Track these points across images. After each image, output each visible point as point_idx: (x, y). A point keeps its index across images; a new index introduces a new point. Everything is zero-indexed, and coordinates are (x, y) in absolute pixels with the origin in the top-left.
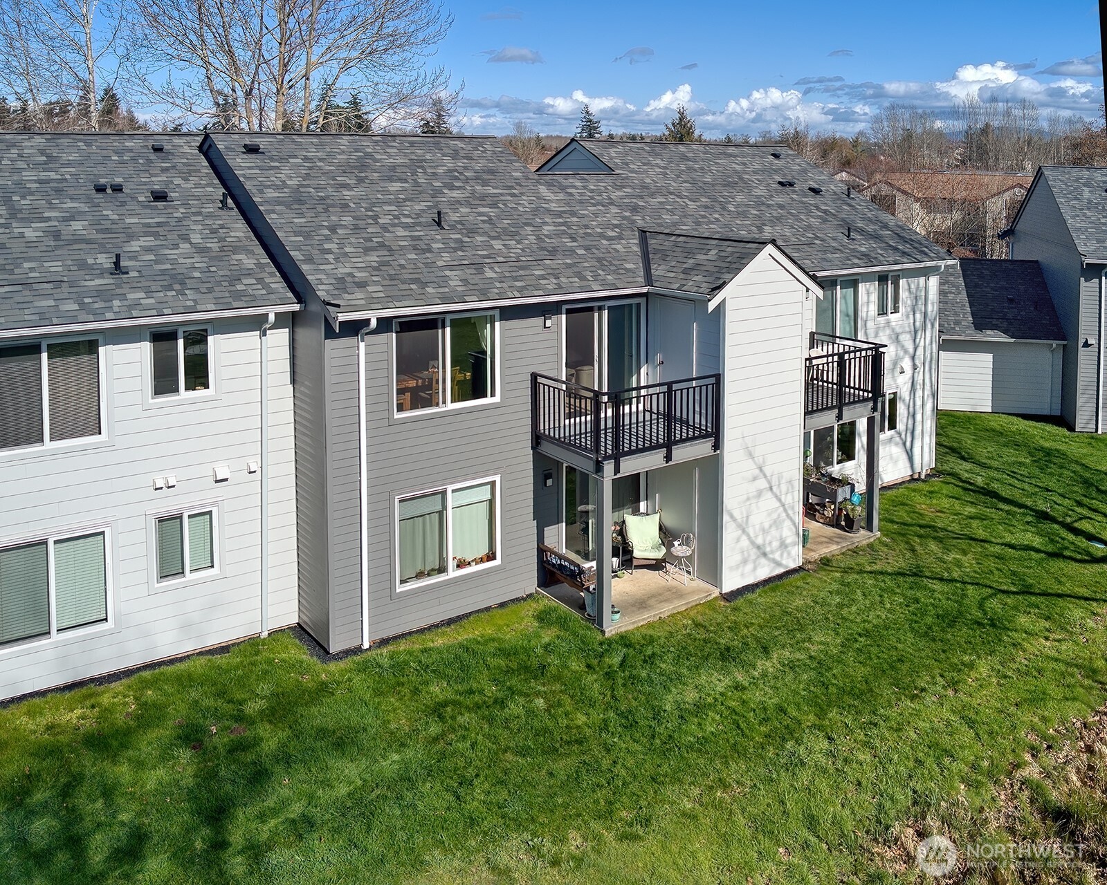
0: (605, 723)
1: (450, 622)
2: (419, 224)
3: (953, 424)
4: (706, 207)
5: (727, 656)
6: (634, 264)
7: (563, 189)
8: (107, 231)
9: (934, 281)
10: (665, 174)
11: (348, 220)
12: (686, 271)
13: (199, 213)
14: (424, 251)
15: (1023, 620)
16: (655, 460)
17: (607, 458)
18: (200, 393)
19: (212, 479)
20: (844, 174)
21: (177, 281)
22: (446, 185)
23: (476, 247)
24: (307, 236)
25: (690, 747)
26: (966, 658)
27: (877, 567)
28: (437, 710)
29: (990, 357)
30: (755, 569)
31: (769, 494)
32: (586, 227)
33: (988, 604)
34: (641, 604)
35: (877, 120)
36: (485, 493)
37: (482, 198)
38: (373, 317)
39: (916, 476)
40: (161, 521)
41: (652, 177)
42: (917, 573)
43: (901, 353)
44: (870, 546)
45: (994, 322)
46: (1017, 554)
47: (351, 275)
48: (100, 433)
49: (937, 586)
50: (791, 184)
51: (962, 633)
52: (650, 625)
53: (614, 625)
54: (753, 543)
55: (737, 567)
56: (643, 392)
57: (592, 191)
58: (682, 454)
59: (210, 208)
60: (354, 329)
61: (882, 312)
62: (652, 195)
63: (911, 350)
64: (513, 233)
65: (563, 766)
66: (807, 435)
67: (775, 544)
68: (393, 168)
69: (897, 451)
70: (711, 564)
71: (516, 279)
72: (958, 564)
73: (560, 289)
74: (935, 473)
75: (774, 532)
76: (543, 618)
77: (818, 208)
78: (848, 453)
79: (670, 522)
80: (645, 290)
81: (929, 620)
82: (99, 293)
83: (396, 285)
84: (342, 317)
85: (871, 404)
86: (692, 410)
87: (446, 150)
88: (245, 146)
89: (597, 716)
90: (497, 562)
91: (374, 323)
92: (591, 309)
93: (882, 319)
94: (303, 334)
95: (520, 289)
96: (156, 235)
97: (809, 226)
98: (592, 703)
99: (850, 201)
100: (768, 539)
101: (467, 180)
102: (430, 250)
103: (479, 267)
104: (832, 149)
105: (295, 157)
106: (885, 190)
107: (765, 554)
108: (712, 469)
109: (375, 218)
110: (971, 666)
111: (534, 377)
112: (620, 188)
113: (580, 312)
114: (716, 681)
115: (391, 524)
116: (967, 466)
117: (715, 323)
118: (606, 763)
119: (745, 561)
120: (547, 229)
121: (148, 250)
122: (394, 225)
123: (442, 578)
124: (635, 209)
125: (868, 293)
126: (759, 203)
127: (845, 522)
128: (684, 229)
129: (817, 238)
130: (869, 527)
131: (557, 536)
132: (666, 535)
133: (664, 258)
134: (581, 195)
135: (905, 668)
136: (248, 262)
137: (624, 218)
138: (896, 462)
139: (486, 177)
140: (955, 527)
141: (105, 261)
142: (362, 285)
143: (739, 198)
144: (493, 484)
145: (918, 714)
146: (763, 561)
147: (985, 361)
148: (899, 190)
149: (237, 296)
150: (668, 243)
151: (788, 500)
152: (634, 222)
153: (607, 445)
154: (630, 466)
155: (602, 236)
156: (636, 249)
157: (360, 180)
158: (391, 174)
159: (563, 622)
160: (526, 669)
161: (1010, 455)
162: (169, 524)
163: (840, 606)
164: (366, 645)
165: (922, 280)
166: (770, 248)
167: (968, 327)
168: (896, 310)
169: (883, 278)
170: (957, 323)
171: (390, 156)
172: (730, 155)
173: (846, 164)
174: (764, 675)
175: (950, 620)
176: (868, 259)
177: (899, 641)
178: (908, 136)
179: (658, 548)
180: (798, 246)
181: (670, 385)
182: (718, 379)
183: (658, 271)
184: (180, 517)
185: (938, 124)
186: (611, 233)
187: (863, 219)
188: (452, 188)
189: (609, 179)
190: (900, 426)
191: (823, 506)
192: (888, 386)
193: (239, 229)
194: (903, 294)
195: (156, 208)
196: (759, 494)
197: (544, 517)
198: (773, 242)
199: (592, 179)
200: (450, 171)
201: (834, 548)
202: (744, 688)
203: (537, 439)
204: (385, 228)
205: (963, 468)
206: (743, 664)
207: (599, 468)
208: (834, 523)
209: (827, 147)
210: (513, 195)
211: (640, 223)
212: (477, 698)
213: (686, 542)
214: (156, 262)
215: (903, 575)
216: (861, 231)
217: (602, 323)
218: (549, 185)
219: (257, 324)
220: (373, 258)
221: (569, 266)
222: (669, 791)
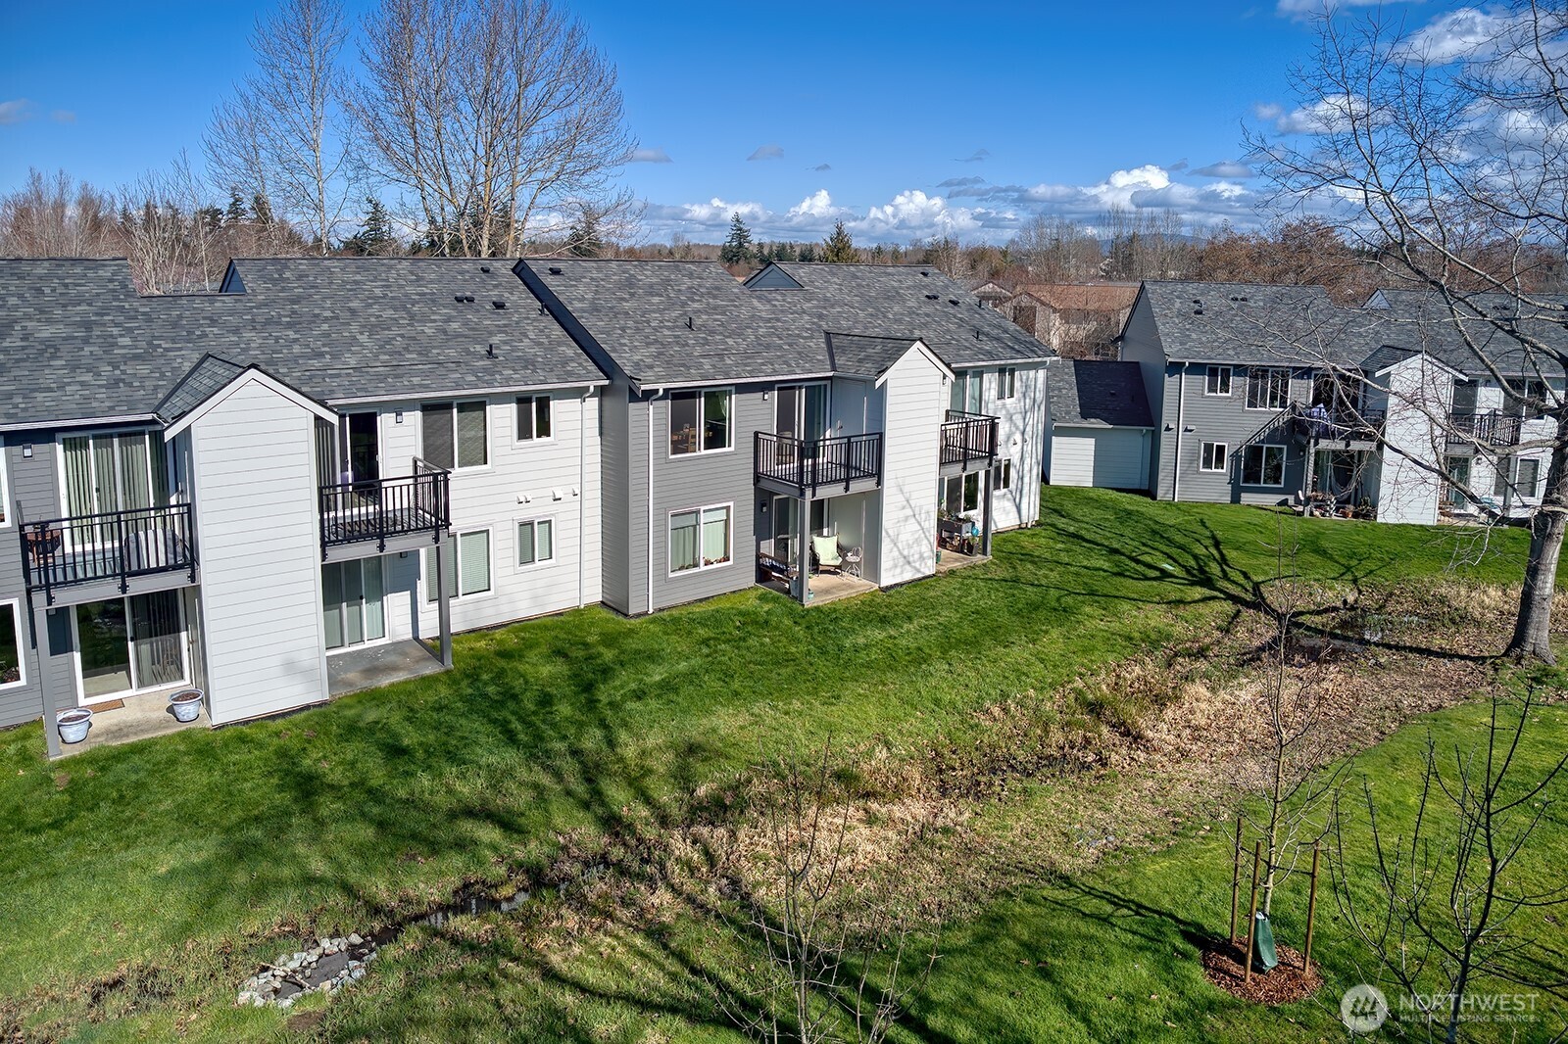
0: (809, 652)
1: (701, 600)
2: (677, 327)
3: (1059, 495)
4: (872, 315)
5: (884, 621)
6: (823, 356)
7: (769, 301)
8: (473, 329)
9: (1042, 374)
10: (841, 290)
11: (630, 323)
12: (860, 361)
13: (528, 318)
14: (684, 346)
15: (1087, 609)
16: (837, 490)
17: (808, 485)
18: (544, 439)
19: (551, 498)
20: (991, 285)
21: (528, 363)
22: (689, 299)
23: (716, 343)
24: (608, 334)
25: (862, 665)
26: (1044, 628)
27: (990, 576)
28: (705, 642)
29: (1092, 441)
30: (902, 572)
31: (913, 520)
32: (788, 329)
33: (1063, 600)
34: (827, 591)
35: (1025, 229)
36: (722, 515)
37: (715, 308)
38: (661, 387)
39: (1024, 526)
40: (522, 525)
41: (831, 291)
42: (1016, 580)
43: (1013, 429)
44: (984, 565)
45: (1098, 412)
46: (1090, 572)
47: (642, 360)
48: (486, 463)
49: (1030, 589)
50: (936, 298)
51: (1042, 614)
52: (833, 603)
53: (810, 601)
54: (901, 554)
55: (890, 569)
56: (828, 443)
57: (789, 303)
58: (856, 487)
59: (534, 315)
60: (648, 395)
61: (1001, 397)
62: (832, 306)
63: (1021, 428)
64: (738, 333)
65: (785, 672)
66: (941, 481)
67: (917, 556)
68: (651, 286)
69: (1009, 506)
70: (873, 567)
71: (746, 365)
72: (1046, 576)
73: (775, 372)
74: (1039, 524)
75: (916, 548)
76: (762, 598)
77: (955, 317)
78: (971, 503)
79: (844, 542)
80: (831, 374)
81: (1020, 606)
82: (485, 370)
83: (673, 367)
84: (643, 387)
85: (987, 461)
86: (862, 458)
87: (684, 272)
88: (551, 269)
89: (803, 648)
90: (730, 563)
91: (661, 392)
92: (793, 388)
93: (999, 402)
94: (607, 402)
95: (749, 372)
96: (505, 332)
97: (948, 330)
98: (799, 641)
99: (982, 312)
100: (912, 551)
101: (702, 295)
102: (687, 345)
103: (721, 356)
104: (982, 259)
105: (585, 277)
106: (1025, 301)
107: (909, 563)
108: (875, 500)
109: (648, 322)
110: (1046, 632)
111: (756, 434)
112: (809, 301)
113: (786, 389)
114: (878, 635)
115: (666, 531)
116: (1064, 520)
117: (879, 397)
118: (811, 670)
119: (896, 566)
120: (761, 331)
121: (505, 343)
122: (661, 327)
123: (696, 570)
124: (821, 317)
125: (990, 383)
126: (911, 313)
127: (966, 548)
128: (856, 331)
129: (953, 339)
130: (984, 553)
131: (768, 547)
132: (841, 550)
133: (844, 352)
134: (782, 306)
135: (1002, 631)
136: (570, 352)
137: (814, 323)
138: (1008, 513)
139: (715, 292)
140: (1048, 555)
141: (481, 349)
142: (651, 367)
143: (896, 309)
144: (728, 508)
145: (1008, 655)
146: (907, 567)
147: (1090, 443)
148: (1038, 300)
149: (570, 374)
150: (846, 341)
151: (926, 525)
152: (820, 326)
153: (808, 479)
154: (823, 493)
155: (799, 336)
156: (823, 345)
157: (632, 295)
158: (651, 291)
159: (775, 600)
160: (757, 623)
161: (1098, 514)
162: (527, 526)
163: (960, 597)
164: (651, 611)
165: (1032, 373)
166: (918, 344)
167: (1076, 416)
168: (1012, 396)
169: (1002, 370)
170: (1068, 413)
171: (647, 277)
172: (889, 274)
173: (994, 275)
174: (908, 631)
175: (1035, 607)
176: (990, 355)
177: (999, 616)
178: (1057, 245)
179: (836, 559)
180: (939, 345)
181: (849, 438)
182: (881, 436)
183: (840, 361)
184: (531, 524)
185: (1090, 231)
186: (805, 335)
187: (989, 325)
188: (693, 301)
189: (800, 294)
190: (1012, 486)
191: (952, 538)
192: (1002, 454)
193: (557, 331)
194: (1017, 384)
195: (499, 314)
196: (907, 518)
197: (761, 534)
198: (921, 339)
199: (789, 294)
200: (689, 288)
201: (957, 564)
202: (895, 638)
203: (757, 478)
204: (654, 329)
205: (1061, 522)
206: (895, 625)
207: (802, 494)
208: (959, 550)
209: (977, 257)
210: (735, 306)
211: (825, 327)
212: (728, 636)
213: (856, 554)
214: (512, 351)
215: (1006, 581)
216: (987, 335)
217: (801, 398)
218: (759, 298)
219: (580, 393)
220: (653, 349)
221: (779, 357)
222: (849, 684)
